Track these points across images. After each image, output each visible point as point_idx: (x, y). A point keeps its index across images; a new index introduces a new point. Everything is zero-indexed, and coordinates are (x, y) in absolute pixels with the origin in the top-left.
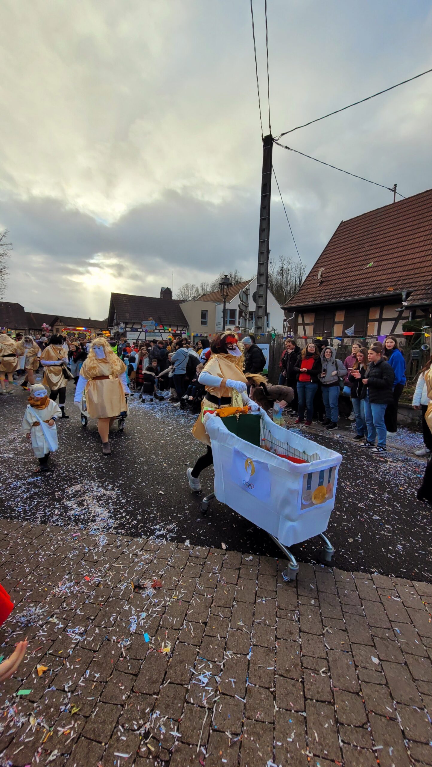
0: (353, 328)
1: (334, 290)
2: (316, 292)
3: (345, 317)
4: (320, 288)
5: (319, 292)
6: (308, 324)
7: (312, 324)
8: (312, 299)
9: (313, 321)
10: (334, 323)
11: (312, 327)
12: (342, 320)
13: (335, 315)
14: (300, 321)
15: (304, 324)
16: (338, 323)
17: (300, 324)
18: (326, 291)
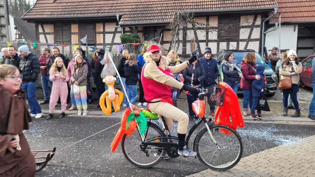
0: (86, 37)
1: (67, 7)
2: (52, 8)
3: (79, 29)
4: (55, 5)
5: (55, 8)
6: (48, 34)
7: (52, 33)
8: (50, 13)
9: (53, 31)
10: (71, 33)
11: (52, 36)
12: (77, 31)
13: (70, 28)
14: (41, 30)
15: (45, 33)
16: (74, 33)
17: (41, 33)
18: (61, 7)
